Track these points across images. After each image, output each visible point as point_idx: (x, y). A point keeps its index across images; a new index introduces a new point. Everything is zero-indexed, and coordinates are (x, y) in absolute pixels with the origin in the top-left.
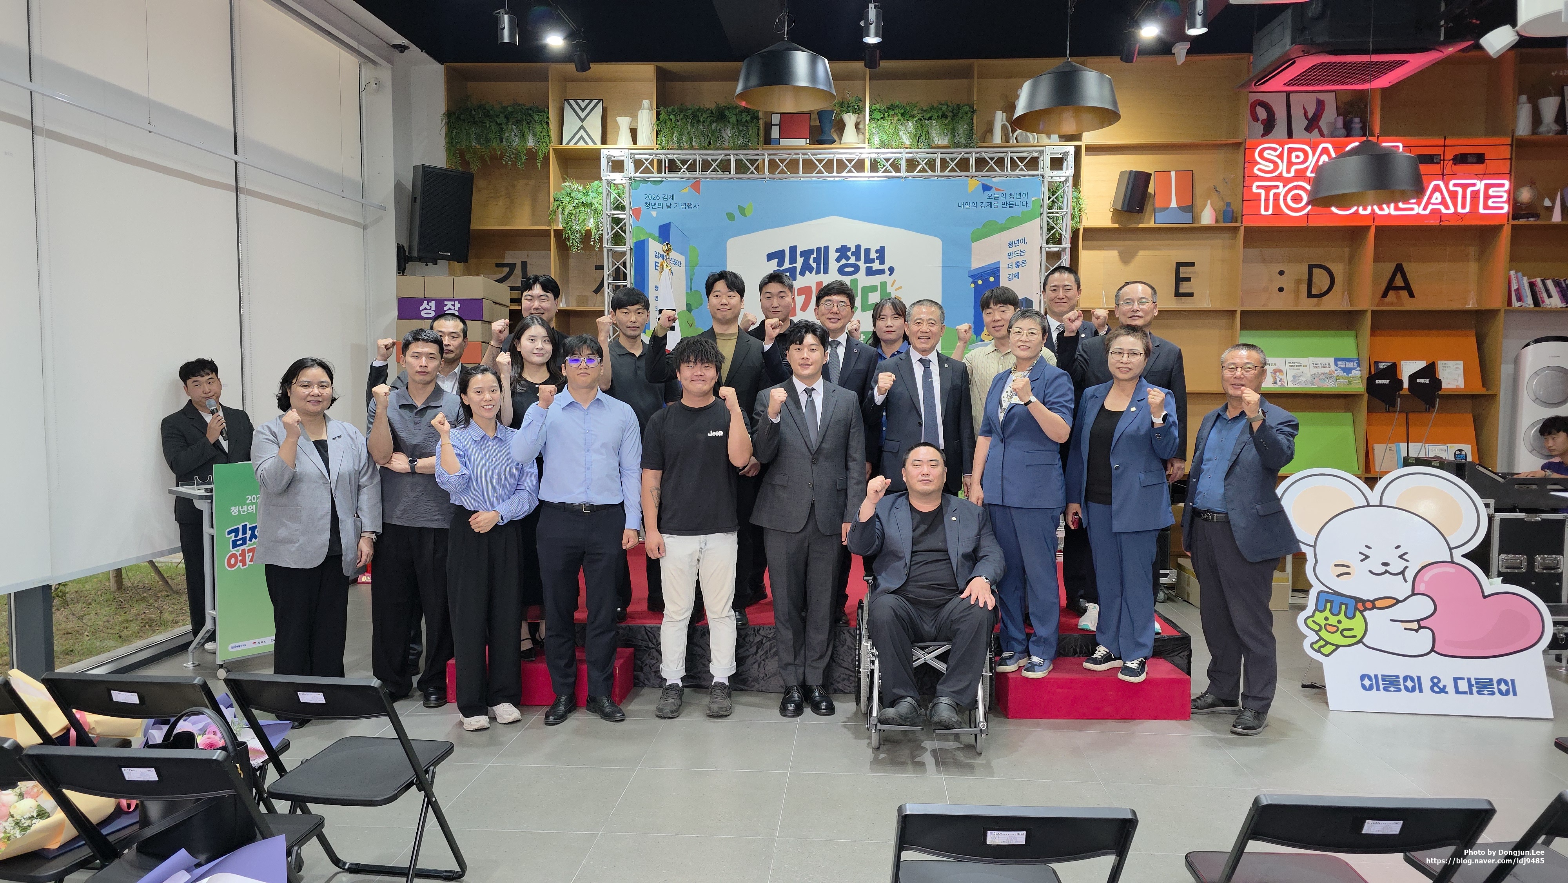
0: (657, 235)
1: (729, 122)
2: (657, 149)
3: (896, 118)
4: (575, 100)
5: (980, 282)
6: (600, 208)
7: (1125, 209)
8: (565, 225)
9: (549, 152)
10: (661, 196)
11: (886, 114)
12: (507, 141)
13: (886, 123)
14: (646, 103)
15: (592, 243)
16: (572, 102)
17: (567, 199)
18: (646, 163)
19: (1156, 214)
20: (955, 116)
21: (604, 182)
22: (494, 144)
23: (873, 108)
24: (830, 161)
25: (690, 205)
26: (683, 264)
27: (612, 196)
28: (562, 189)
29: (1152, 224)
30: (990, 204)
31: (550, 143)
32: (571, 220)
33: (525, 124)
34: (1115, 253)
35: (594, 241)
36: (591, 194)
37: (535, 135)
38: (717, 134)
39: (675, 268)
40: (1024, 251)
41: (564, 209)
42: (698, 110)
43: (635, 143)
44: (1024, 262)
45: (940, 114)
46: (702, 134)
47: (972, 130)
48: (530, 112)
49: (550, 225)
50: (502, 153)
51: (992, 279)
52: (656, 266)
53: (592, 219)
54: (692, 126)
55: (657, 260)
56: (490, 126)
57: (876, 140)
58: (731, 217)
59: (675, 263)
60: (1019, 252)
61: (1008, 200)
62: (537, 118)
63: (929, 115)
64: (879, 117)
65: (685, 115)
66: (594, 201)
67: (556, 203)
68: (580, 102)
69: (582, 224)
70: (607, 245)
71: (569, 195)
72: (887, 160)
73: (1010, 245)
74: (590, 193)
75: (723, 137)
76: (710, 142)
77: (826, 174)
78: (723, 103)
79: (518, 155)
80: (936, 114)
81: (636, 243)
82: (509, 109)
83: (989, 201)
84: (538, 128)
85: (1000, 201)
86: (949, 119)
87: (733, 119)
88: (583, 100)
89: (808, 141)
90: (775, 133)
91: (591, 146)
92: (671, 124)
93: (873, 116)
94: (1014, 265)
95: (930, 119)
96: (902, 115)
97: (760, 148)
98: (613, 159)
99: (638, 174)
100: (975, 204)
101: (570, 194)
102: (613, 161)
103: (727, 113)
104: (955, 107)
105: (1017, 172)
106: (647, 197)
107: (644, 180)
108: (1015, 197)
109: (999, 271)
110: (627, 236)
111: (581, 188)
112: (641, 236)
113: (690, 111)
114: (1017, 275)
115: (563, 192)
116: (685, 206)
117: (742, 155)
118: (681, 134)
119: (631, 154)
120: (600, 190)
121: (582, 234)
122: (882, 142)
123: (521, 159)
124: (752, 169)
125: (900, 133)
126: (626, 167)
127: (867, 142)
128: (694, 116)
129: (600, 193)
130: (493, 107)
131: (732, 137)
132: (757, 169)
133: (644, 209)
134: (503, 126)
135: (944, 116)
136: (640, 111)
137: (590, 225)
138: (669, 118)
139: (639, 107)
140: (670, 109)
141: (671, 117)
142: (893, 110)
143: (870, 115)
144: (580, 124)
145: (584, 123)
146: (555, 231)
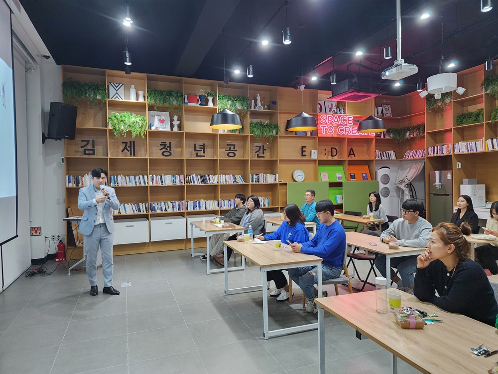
1: (173, 96)
4: (114, 84)
8: (114, 128)
9: (106, 101)
11: (223, 98)
12: (88, 95)
13: (223, 101)
15: (123, 134)
16: (112, 84)
20: (243, 100)
22: (83, 96)
28: (112, 114)
31: (106, 98)
32: (116, 126)
33: (96, 90)
37: (99, 94)
38: (168, 99)
41: (113, 122)
42: (162, 91)
46: (163, 99)
48: (98, 86)
49: (107, 127)
53: (123, 126)
54: (160, 96)
56: (83, 90)
57: (220, 106)
65: (157, 92)
67: (109, 119)
69: (120, 127)
76: (165, 102)
78: (170, 89)
79: (93, 101)
80: (238, 99)
82: (90, 84)
84: (102, 92)
88: (116, 84)
89: (197, 104)
90: (186, 101)
91: (121, 100)
93: (220, 98)
95: (236, 100)
96: (228, 98)
101: (115, 117)
103: (172, 93)
104: (243, 97)
111: (119, 115)
113: (159, 91)
118: (156, 98)
121: (119, 131)
123: (94, 103)
127: (217, 106)
128: (161, 93)
130: (83, 83)
134: (87, 90)
135: (241, 100)
140: (152, 90)
141: (152, 92)
142: (225, 97)
143: (218, 97)
144: (116, 92)
145: (118, 92)
146: (109, 129)
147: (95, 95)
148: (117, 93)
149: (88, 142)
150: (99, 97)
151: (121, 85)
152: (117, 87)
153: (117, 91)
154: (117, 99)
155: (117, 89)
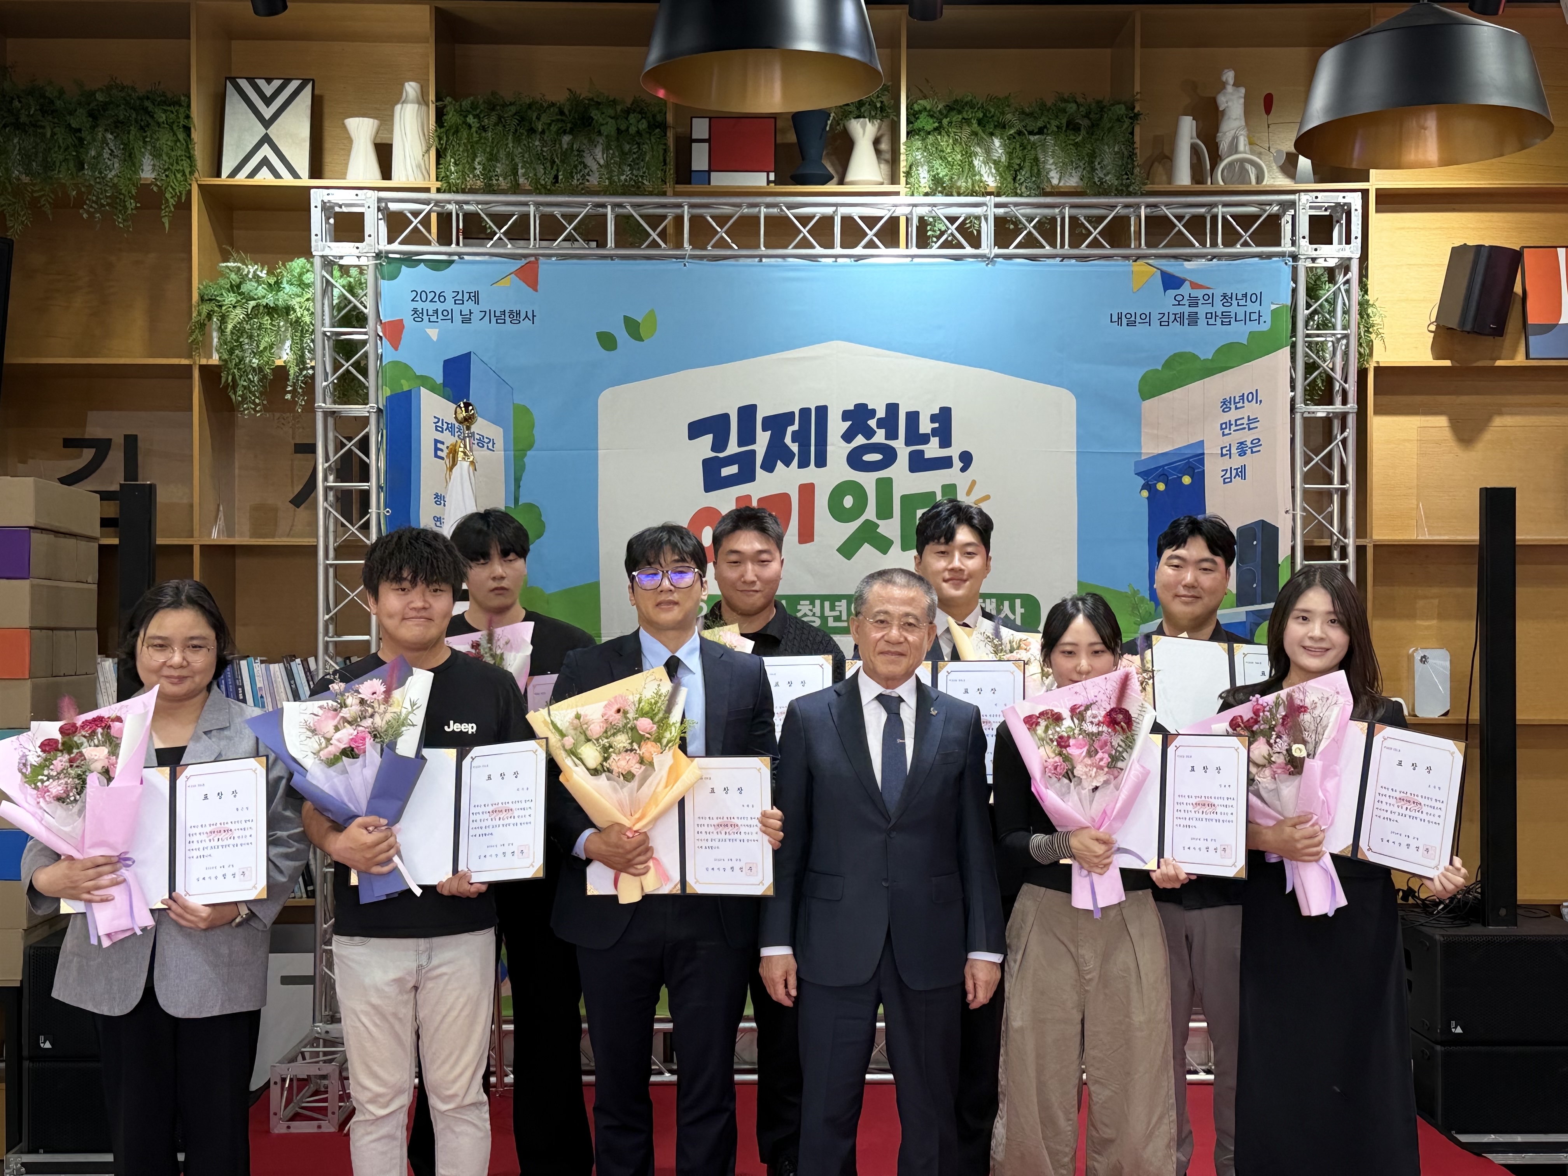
0: (439, 379)
1: (600, 133)
2: (439, 190)
3: (967, 131)
4: (251, 81)
5: (1161, 487)
6: (307, 319)
7: (1468, 327)
8: (225, 356)
9: (189, 193)
10: (449, 295)
11: (945, 122)
12: (93, 168)
13: (945, 142)
14: (411, 89)
15: (288, 396)
16: (244, 84)
17: (230, 299)
18: (415, 222)
19: (1531, 339)
20: (1094, 126)
21: (317, 262)
22: (63, 175)
23: (916, 107)
24: (827, 222)
25: (515, 316)
26: (500, 444)
27: (336, 292)
28: (222, 274)
29: (1520, 360)
30: (1179, 318)
31: (192, 173)
32: (241, 345)
33: (134, 130)
34: (1442, 421)
35: (294, 392)
36: (287, 288)
37: (157, 154)
38: (574, 160)
39: (480, 454)
40: (1256, 420)
41: (223, 319)
42: (530, 106)
43: (386, 174)
44: (1257, 442)
45: (1064, 121)
46: (539, 157)
47: (1132, 156)
48: (147, 104)
49: (190, 356)
50: (80, 193)
51: (1187, 480)
52: (436, 449)
53: (288, 343)
54: (517, 140)
55: (439, 436)
56: (53, 134)
57: (923, 177)
58: (607, 341)
59: (481, 444)
60: (1245, 421)
61: (1219, 308)
62: (162, 117)
63: (1040, 124)
64: (929, 128)
65: (500, 118)
66: (294, 302)
67: (205, 308)
68: (261, 83)
69: (267, 354)
70: (323, 404)
71: (235, 288)
72: (952, 220)
73: (1226, 405)
74: (285, 285)
75: (585, 166)
76: (556, 177)
77: (819, 250)
78: (584, 93)
79: (117, 201)
80: (1054, 123)
81: (389, 399)
82: (100, 97)
83: (1178, 310)
84: (165, 139)
85: (1202, 310)
86: (1083, 132)
87: (609, 128)
88: (269, 81)
89: (772, 176)
90: (700, 159)
91: (287, 180)
92: (470, 136)
93: (918, 124)
94: (1234, 451)
95: (1041, 131)
96: (980, 122)
97: (670, 191)
98: (337, 209)
99: (396, 246)
100: (1147, 319)
101: (239, 286)
102: (339, 216)
103: (595, 114)
104: (1093, 106)
105: (1238, 249)
106: (419, 295)
107: (409, 260)
108: (1235, 302)
109: (1202, 462)
110: (371, 383)
111: (263, 274)
112: (403, 382)
113: (513, 109)
114: (1241, 472)
115: (222, 282)
116: (500, 318)
117: (629, 204)
118: (492, 158)
119: (380, 200)
120: (308, 278)
121: (265, 377)
122: (937, 181)
123: (125, 207)
124: (654, 235)
125: (976, 163)
126: (369, 228)
127: (903, 180)
128: (522, 118)
129: (308, 286)
130: (61, 92)
131: (607, 165)
132: (663, 235)
133: (408, 322)
134: (83, 134)
135: (1072, 126)
136: (398, 107)
137: (285, 355)
138: (465, 122)
139: (397, 97)
140: (466, 103)
141: (470, 119)
142: (960, 112)
143: (909, 122)
144: (260, 131)
145: (273, 131)
146: (202, 368)
147: (131, 160)
148: (266, 139)
149: (102, 447)
150: (147, 174)
151: (295, 84)
152: (268, 101)
153: (267, 123)
154: (264, 178)
155: (267, 113)
